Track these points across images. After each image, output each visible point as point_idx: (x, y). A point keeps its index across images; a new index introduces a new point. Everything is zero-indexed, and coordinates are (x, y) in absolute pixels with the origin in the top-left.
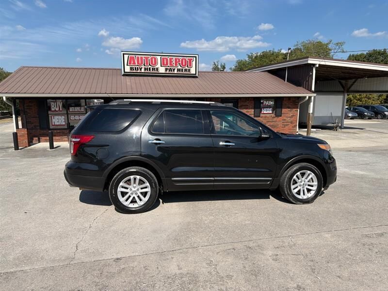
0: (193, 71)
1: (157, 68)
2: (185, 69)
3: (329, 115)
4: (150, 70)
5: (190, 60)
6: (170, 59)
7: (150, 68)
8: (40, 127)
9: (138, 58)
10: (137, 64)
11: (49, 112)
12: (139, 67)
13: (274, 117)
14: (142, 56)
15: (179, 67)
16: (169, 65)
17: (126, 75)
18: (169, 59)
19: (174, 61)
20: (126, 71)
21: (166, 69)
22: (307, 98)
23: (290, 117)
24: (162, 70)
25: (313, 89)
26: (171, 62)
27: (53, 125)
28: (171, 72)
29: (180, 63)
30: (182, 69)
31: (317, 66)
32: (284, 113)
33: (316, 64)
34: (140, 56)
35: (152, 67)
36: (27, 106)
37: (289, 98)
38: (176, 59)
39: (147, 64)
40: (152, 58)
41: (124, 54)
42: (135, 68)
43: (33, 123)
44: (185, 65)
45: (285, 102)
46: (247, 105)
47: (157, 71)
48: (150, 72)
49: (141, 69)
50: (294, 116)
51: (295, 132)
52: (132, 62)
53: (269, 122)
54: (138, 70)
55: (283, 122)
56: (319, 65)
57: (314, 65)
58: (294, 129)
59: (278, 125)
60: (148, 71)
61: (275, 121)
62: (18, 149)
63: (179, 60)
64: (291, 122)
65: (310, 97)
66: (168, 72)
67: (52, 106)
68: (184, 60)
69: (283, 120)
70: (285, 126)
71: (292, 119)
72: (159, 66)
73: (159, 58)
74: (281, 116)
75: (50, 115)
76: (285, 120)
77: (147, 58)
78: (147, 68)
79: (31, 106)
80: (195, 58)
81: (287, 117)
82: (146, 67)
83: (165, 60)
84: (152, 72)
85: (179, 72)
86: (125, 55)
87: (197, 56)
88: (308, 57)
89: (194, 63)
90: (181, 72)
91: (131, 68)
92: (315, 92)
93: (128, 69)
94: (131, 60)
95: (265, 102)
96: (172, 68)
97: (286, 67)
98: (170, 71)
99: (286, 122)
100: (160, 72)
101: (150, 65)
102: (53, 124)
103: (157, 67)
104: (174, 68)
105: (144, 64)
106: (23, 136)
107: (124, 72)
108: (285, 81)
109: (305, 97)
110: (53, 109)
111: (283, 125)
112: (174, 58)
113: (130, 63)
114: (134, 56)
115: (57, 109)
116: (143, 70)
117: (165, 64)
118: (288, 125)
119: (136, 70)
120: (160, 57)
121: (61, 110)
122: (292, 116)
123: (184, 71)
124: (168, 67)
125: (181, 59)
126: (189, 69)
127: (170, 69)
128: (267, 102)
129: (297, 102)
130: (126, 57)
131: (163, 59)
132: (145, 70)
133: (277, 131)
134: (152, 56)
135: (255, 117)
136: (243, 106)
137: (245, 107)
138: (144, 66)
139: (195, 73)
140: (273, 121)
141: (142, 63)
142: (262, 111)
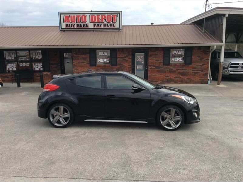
2: (110, 24)
4: (81, 26)
5: (114, 16)
6: (98, 16)
7: (81, 24)
9: (71, 17)
10: (70, 21)
11: (5, 61)
12: (72, 24)
13: (183, 66)
15: (105, 23)
17: (63, 30)
18: (96, 16)
19: (101, 18)
20: (62, 28)
21: (94, 24)
23: (200, 66)
26: (98, 18)
28: (98, 27)
29: (106, 19)
30: (108, 24)
31: (227, 16)
32: (194, 62)
33: (226, 14)
34: (73, 15)
35: (82, 24)
37: (199, 48)
38: (102, 16)
39: (78, 21)
40: (82, 17)
42: (70, 25)
44: (110, 20)
45: (194, 52)
46: (157, 55)
47: (87, 26)
48: (81, 27)
49: (74, 26)
50: (205, 64)
51: (206, 80)
52: (67, 20)
53: (179, 70)
54: (71, 26)
55: (193, 70)
56: (229, 15)
57: (224, 15)
59: (188, 73)
60: (80, 27)
61: (184, 69)
63: (105, 16)
64: (202, 71)
66: (96, 27)
68: (109, 17)
70: (195, 73)
72: (88, 22)
73: (88, 15)
74: (191, 65)
75: (5, 63)
76: (195, 68)
77: (78, 16)
78: (79, 24)
80: (118, 14)
82: (78, 24)
83: (93, 17)
84: (83, 27)
85: (105, 27)
86: (61, 15)
89: (118, 19)
91: (66, 25)
93: (64, 26)
95: (174, 52)
96: (99, 23)
97: (204, 18)
98: (97, 26)
99: (197, 70)
100: (89, 27)
101: (81, 22)
102: (8, 70)
103: (87, 23)
104: (101, 23)
105: (76, 22)
107: (61, 28)
111: (193, 73)
113: (66, 21)
114: (68, 15)
116: (75, 27)
117: (93, 20)
118: (199, 73)
119: (70, 26)
120: (89, 15)
122: (202, 64)
123: (109, 26)
124: (96, 22)
125: (106, 16)
126: (114, 24)
127: (97, 24)
128: (177, 51)
129: (207, 52)
130: (62, 16)
131: (92, 16)
132: (77, 26)
133: (187, 79)
134: (82, 15)
135: (164, 65)
136: (153, 55)
137: (155, 56)
138: (77, 23)
139: (119, 27)
140: (183, 69)
141: (74, 21)
142: (172, 59)
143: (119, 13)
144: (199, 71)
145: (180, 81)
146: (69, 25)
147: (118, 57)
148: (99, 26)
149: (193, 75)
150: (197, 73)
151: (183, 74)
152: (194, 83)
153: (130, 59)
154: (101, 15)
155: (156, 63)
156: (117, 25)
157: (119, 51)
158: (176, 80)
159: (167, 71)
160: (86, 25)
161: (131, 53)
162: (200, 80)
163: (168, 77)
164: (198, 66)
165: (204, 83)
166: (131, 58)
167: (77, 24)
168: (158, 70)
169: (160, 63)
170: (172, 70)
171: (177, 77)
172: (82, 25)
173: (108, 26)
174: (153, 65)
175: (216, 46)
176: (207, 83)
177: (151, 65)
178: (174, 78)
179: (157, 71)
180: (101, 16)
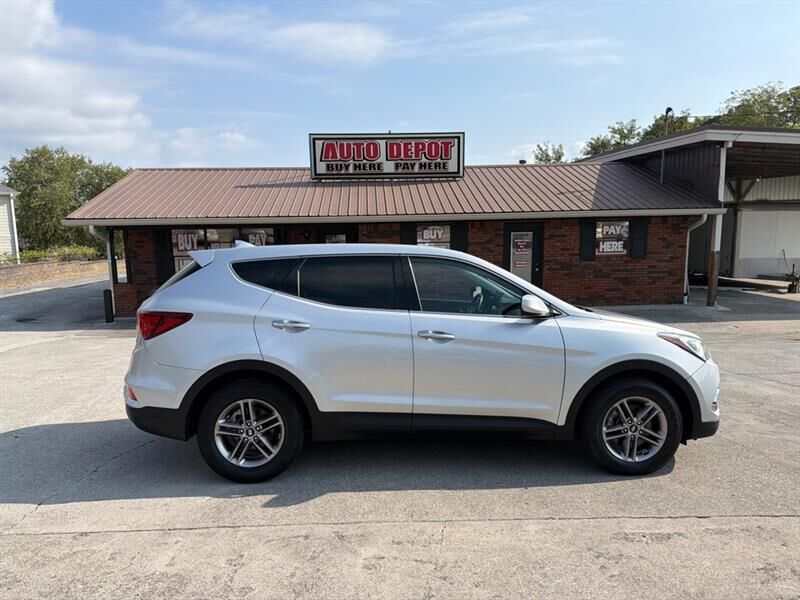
1: (379, 165)
2: (436, 164)
4: (364, 169)
5: (446, 144)
6: (406, 145)
7: (364, 165)
8: (158, 280)
9: (342, 146)
10: (339, 157)
11: (175, 253)
12: (343, 163)
13: (627, 262)
14: (349, 142)
15: (424, 160)
16: (402, 156)
18: (402, 145)
19: (413, 149)
20: (318, 172)
21: (397, 164)
22: (705, 217)
23: (666, 261)
24: (389, 167)
25: (722, 198)
26: (407, 150)
28: (406, 171)
29: (426, 150)
31: (730, 145)
32: (652, 253)
33: (727, 142)
34: (345, 143)
35: (368, 162)
36: (137, 242)
37: (664, 218)
38: (417, 145)
39: (359, 156)
40: (368, 146)
41: (314, 139)
42: (337, 165)
43: (146, 273)
44: (437, 154)
45: (653, 228)
46: (565, 236)
47: (379, 169)
48: (365, 172)
49: (347, 167)
50: (676, 258)
51: (679, 294)
52: (330, 155)
53: (616, 271)
54: (341, 169)
55: (649, 273)
56: (735, 143)
57: (722, 143)
58: (677, 288)
59: (638, 278)
60: (362, 171)
61: (630, 270)
62: (113, 321)
63: (424, 145)
64: (671, 273)
65: (712, 218)
66: (400, 171)
67: (180, 242)
68: (433, 146)
69: (650, 267)
70: (655, 280)
71: (671, 265)
72: (382, 158)
73: (382, 143)
74: (644, 259)
75: (175, 259)
76: (655, 266)
77: (359, 146)
78: (359, 164)
79: (143, 242)
80: (456, 140)
81: (659, 261)
82: (357, 163)
83: (395, 147)
84: (369, 171)
85: (423, 170)
86: (317, 142)
87: (462, 135)
89: (454, 150)
90: (427, 171)
91: (328, 165)
93: (322, 168)
94: (328, 151)
95: (606, 229)
96: (408, 162)
97: (660, 151)
98: (404, 168)
99: (658, 272)
100: (385, 171)
101: (364, 158)
103: (379, 161)
104: (413, 162)
105: (354, 158)
106: (124, 296)
107: (316, 174)
110: (181, 248)
111: (650, 278)
113: (327, 156)
114: (334, 142)
115: (188, 248)
116: (351, 170)
117: (395, 154)
118: (663, 278)
119: (337, 169)
120: (384, 141)
121: (195, 248)
122: (671, 258)
123: (433, 167)
124: (401, 160)
125: (427, 144)
126: (444, 164)
127: (405, 164)
128: (612, 227)
129: (682, 228)
130: (319, 144)
131: (392, 145)
132: (355, 169)
133: (637, 292)
134: (369, 141)
135: (581, 259)
136: (555, 236)
137: (559, 239)
139: (456, 170)
140: (627, 270)
141: (349, 156)
142: (601, 247)
143: (459, 138)
144: (662, 275)
145: (619, 298)
146: (334, 167)
147: (470, 241)
148: (408, 168)
149: (649, 283)
150: (659, 278)
151: (626, 282)
152: (651, 303)
153: (499, 245)
154: (413, 142)
155: (561, 255)
156: (452, 167)
157: (473, 227)
158: (610, 295)
159: (589, 274)
160: (376, 167)
161: (502, 232)
162: (665, 294)
163: (592, 288)
165: (675, 303)
166: (501, 243)
167: (355, 165)
168: (566, 272)
169: (572, 255)
170: (600, 271)
171: (612, 290)
172: (368, 165)
173: (429, 168)
174: (555, 261)
175: (708, 216)
176: (682, 303)
177: (551, 261)
178: (607, 290)
179: (566, 275)
180: (413, 145)
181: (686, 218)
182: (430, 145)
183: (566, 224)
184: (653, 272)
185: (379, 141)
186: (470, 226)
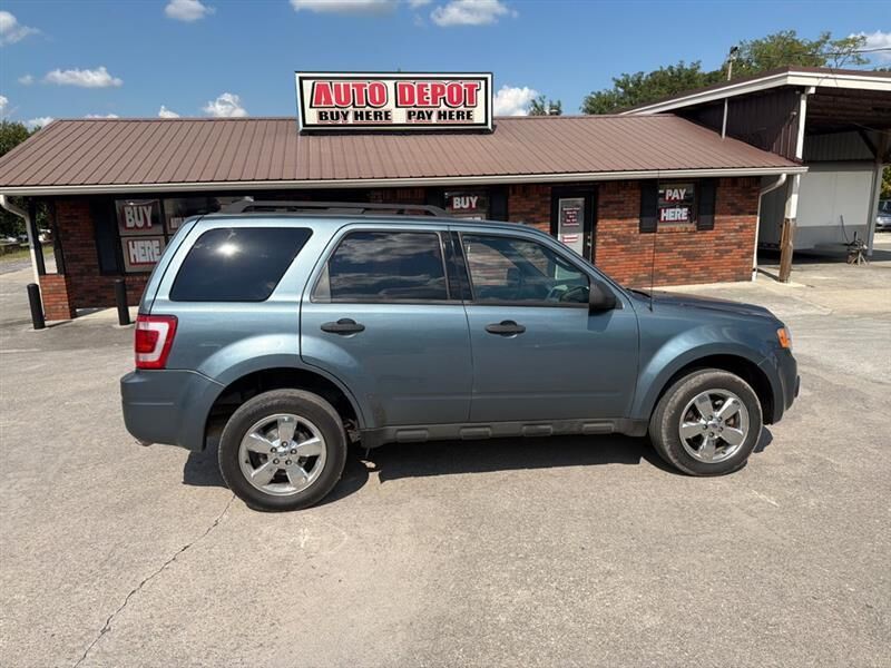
0: (478, 116)
1: (386, 113)
2: (458, 112)
3: (836, 222)
4: (368, 118)
5: (471, 88)
6: (421, 88)
7: (367, 113)
8: (101, 268)
9: (338, 87)
10: (334, 103)
11: (122, 232)
12: (340, 110)
13: (692, 232)
14: (347, 82)
15: (443, 108)
16: (416, 102)
17: (309, 131)
18: (415, 87)
19: (429, 92)
20: (308, 122)
21: (409, 113)
22: (784, 177)
23: (736, 231)
24: (399, 116)
25: (799, 154)
26: (421, 94)
27: (131, 264)
28: (421, 121)
29: (446, 95)
30: (450, 112)
31: (812, 91)
32: (720, 221)
33: (809, 87)
34: (342, 83)
35: (373, 110)
36: (67, 217)
37: (734, 180)
38: (434, 87)
39: (360, 102)
40: (372, 87)
41: (301, 79)
42: (332, 113)
43: (83, 260)
44: (459, 100)
45: (720, 192)
46: (622, 202)
47: (387, 118)
48: (369, 122)
49: (345, 117)
50: (745, 227)
51: (747, 269)
52: (323, 99)
53: (679, 244)
54: (338, 118)
55: (717, 245)
56: (818, 88)
57: (803, 89)
58: (747, 263)
59: (704, 252)
60: (365, 121)
61: (696, 243)
62: (44, 326)
63: (442, 88)
64: (740, 245)
65: (790, 177)
66: (413, 121)
67: (128, 217)
68: (455, 89)
69: (717, 238)
70: (722, 253)
71: (741, 236)
72: (390, 105)
73: (390, 84)
74: (712, 229)
75: (122, 239)
76: (722, 238)
77: (360, 87)
78: (362, 113)
79: (76, 217)
80: (483, 82)
81: (727, 231)
82: (359, 110)
83: (407, 90)
84: (373, 122)
85: (442, 121)
86: (304, 82)
87: (489, 76)
88: (786, 70)
89: (481, 94)
90: (448, 121)
91: (320, 113)
92: (805, 162)
93: (313, 117)
94: (320, 94)
95: (669, 193)
96: (424, 110)
97: (723, 100)
98: (419, 118)
99: (726, 244)
100: (395, 122)
101: (368, 104)
102: (133, 260)
103: (386, 108)
104: (429, 110)
105: (354, 104)
106: (56, 292)
107: (305, 125)
108: (721, 134)
109: (778, 177)
110: (129, 225)
111: (716, 251)
112: (430, 84)
113: (318, 102)
114: (327, 82)
115: (140, 224)
116: (351, 120)
117: (407, 99)
118: (731, 251)
119: (332, 118)
120: (393, 82)
121: (149, 224)
122: (741, 227)
123: (455, 117)
124: (415, 106)
125: (446, 87)
126: (468, 112)
127: (419, 112)
128: (676, 191)
129: (754, 191)
130: (307, 85)
131: (402, 87)
132: (356, 119)
133: (702, 268)
134: (373, 82)
135: (641, 232)
136: (612, 202)
137: (615, 206)
138: (354, 107)
139: (483, 121)
140: (690, 243)
141: (347, 101)
142: (663, 215)
143: (486, 79)
144: (728, 247)
145: (682, 276)
146: (329, 115)
148: (424, 118)
149: (716, 258)
150: (727, 252)
151: (690, 256)
152: (719, 281)
153: (546, 215)
154: (429, 85)
155: (619, 226)
157: (514, 193)
158: (673, 272)
159: (650, 248)
160: (383, 115)
161: (549, 199)
162: (733, 270)
163: (652, 265)
164: (729, 231)
165: (743, 280)
167: (356, 113)
168: (624, 246)
169: (630, 225)
170: (662, 244)
171: (674, 267)
172: (372, 114)
173: (450, 118)
174: (611, 233)
175: (787, 176)
176: (750, 279)
177: (605, 234)
178: (669, 267)
179: (623, 250)
180: (430, 87)
181: (758, 179)
182: (451, 88)
183: (624, 189)
184: (720, 245)
185: (386, 82)
186: (511, 191)
